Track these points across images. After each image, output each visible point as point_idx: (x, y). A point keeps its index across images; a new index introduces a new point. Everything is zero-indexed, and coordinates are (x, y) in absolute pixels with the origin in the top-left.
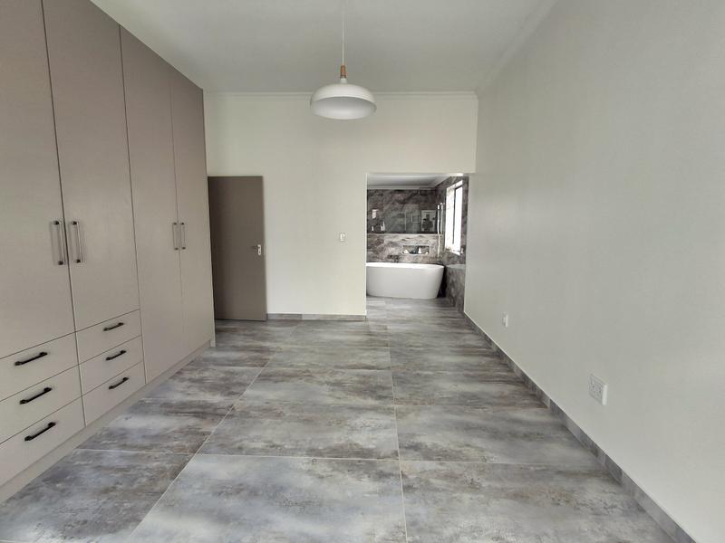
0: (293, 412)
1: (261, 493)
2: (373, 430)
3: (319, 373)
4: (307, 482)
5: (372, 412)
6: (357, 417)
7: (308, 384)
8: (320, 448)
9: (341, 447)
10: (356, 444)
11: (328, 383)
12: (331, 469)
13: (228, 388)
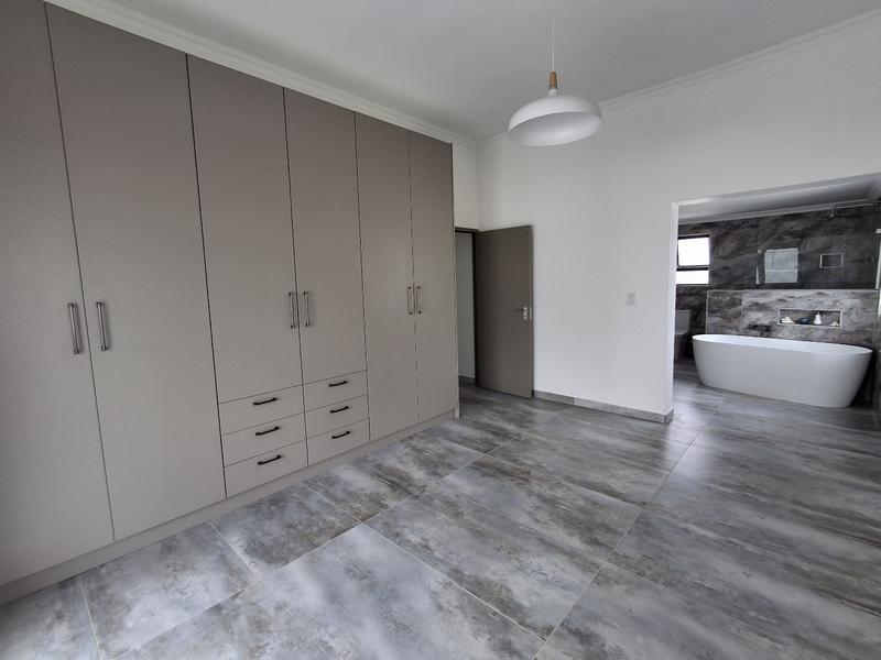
0: (473, 516)
1: (377, 590)
2: (546, 582)
3: (540, 479)
4: (423, 603)
5: (564, 558)
6: (539, 555)
7: (516, 489)
8: (467, 573)
9: (490, 583)
10: (508, 590)
11: (539, 496)
12: (457, 604)
13: (437, 467)
